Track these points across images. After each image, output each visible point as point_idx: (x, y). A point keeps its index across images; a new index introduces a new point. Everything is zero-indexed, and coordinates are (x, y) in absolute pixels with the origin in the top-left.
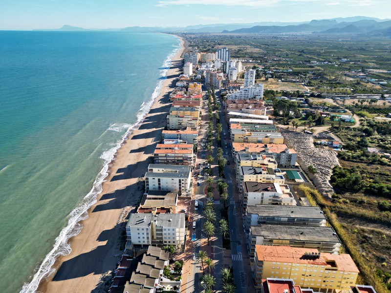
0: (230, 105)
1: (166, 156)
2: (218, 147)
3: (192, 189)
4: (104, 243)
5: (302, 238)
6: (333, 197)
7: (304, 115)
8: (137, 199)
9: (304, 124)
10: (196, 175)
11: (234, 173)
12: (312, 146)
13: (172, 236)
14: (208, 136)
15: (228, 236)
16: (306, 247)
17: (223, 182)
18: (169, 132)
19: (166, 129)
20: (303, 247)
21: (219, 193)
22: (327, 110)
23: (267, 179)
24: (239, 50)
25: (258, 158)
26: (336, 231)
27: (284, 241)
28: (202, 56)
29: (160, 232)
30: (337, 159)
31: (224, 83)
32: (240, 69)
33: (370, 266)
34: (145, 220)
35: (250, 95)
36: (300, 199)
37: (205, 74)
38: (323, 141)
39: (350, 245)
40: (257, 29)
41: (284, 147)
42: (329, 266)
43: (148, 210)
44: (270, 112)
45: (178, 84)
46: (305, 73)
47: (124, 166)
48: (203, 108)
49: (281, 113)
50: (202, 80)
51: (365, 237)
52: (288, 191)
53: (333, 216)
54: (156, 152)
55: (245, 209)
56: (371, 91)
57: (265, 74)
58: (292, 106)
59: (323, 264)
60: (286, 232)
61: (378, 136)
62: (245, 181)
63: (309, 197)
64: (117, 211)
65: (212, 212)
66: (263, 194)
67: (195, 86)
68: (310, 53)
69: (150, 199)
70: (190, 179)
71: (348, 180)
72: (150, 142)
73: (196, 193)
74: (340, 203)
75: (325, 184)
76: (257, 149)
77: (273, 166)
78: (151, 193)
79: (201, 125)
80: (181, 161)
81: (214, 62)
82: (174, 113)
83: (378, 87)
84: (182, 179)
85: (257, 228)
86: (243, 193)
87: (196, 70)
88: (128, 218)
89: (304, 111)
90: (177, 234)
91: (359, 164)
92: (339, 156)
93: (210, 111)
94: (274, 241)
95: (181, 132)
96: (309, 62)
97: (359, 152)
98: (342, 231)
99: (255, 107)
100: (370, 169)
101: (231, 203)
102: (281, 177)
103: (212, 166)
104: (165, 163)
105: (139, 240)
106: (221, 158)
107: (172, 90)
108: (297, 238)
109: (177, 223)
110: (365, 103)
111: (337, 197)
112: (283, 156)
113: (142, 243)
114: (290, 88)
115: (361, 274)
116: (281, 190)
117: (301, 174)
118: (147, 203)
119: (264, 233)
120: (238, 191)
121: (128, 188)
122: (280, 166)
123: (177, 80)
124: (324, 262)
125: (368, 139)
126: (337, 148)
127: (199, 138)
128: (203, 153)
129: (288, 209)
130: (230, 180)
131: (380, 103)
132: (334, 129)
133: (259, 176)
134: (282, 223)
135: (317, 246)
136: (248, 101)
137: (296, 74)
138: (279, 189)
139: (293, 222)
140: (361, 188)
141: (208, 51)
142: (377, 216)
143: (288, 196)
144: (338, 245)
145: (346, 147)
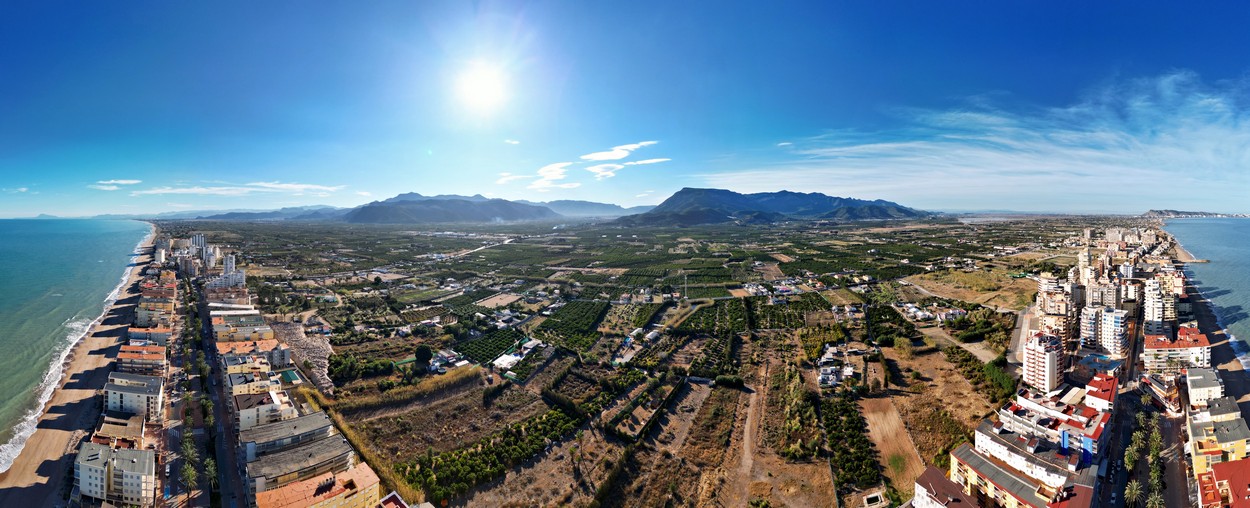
0: (211, 295)
1: (131, 362)
2: (198, 349)
3: (165, 411)
4: (44, 480)
5: (312, 462)
6: (334, 393)
7: (290, 300)
8: (93, 421)
9: (292, 311)
10: (169, 390)
11: (220, 384)
12: (304, 336)
13: (135, 489)
14: (185, 335)
15: (217, 486)
16: (318, 475)
17: (206, 399)
18: (137, 330)
19: (133, 326)
20: (314, 476)
21: (202, 416)
22: (311, 292)
23: (261, 387)
24: (215, 236)
25: (248, 360)
26: (345, 436)
27: (291, 475)
28: (175, 242)
29: (120, 480)
30: (330, 346)
31: (202, 271)
32: (218, 254)
33: (387, 466)
34: (100, 456)
35: (232, 283)
36: (301, 407)
37: (179, 261)
38: (315, 328)
39: (363, 449)
40: (232, 215)
41: (275, 342)
42: (348, 491)
43: (104, 441)
44: (255, 300)
45: (149, 271)
46: (284, 256)
47: (80, 371)
48: (177, 300)
49: (267, 300)
50: (176, 268)
51: (375, 430)
52: (286, 399)
53: (339, 417)
54: (119, 355)
55: (237, 436)
56: (345, 269)
57: (245, 259)
58: (276, 292)
59: (342, 491)
60: (292, 460)
61: (360, 312)
62: (235, 394)
63: (310, 400)
64: (65, 435)
65: (192, 448)
66: (258, 410)
67: (168, 274)
68: (285, 237)
69: (108, 423)
70: (161, 396)
71: (345, 367)
72: (112, 342)
73: (169, 418)
74: (342, 398)
75: (324, 379)
76: (245, 348)
77: (266, 369)
78: (111, 414)
79: (175, 322)
80: (151, 370)
81: (188, 249)
82: (143, 305)
83: (349, 265)
84: (150, 396)
85: (255, 464)
86: (233, 412)
87: (168, 257)
88: (78, 448)
89: (290, 296)
90: (144, 485)
91: (351, 346)
92: (332, 342)
93: (186, 303)
94: (279, 479)
95: (151, 330)
96: (286, 245)
97: (348, 334)
98: (351, 434)
99: (237, 296)
100: (361, 348)
101: (218, 430)
102: (277, 382)
103: (191, 377)
104: (129, 372)
105: (90, 488)
106: (204, 364)
107: (141, 278)
108: (305, 465)
109: (144, 467)
110: (342, 281)
111: (338, 392)
112: (276, 354)
113: (93, 495)
114: (271, 273)
115: (383, 481)
116: (278, 400)
117: (298, 372)
118: (105, 430)
119: (265, 470)
120: (227, 410)
121: (83, 402)
122: (273, 367)
123: (148, 268)
124: (342, 487)
125: (353, 317)
126: (327, 333)
127: (173, 338)
128: (179, 358)
129: (290, 424)
130: (215, 395)
131: (354, 279)
132: (321, 312)
133: (251, 384)
134: (285, 448)
135: (329, 467)
136: (230, 289)
137: (275, 258)
138: (276, 399)
139: (298, 442)
140: (358, 373)
141: (181, 237)
142: (380, 400)
143: (286, 406)
144: (352, 454)
145: (336, 331)
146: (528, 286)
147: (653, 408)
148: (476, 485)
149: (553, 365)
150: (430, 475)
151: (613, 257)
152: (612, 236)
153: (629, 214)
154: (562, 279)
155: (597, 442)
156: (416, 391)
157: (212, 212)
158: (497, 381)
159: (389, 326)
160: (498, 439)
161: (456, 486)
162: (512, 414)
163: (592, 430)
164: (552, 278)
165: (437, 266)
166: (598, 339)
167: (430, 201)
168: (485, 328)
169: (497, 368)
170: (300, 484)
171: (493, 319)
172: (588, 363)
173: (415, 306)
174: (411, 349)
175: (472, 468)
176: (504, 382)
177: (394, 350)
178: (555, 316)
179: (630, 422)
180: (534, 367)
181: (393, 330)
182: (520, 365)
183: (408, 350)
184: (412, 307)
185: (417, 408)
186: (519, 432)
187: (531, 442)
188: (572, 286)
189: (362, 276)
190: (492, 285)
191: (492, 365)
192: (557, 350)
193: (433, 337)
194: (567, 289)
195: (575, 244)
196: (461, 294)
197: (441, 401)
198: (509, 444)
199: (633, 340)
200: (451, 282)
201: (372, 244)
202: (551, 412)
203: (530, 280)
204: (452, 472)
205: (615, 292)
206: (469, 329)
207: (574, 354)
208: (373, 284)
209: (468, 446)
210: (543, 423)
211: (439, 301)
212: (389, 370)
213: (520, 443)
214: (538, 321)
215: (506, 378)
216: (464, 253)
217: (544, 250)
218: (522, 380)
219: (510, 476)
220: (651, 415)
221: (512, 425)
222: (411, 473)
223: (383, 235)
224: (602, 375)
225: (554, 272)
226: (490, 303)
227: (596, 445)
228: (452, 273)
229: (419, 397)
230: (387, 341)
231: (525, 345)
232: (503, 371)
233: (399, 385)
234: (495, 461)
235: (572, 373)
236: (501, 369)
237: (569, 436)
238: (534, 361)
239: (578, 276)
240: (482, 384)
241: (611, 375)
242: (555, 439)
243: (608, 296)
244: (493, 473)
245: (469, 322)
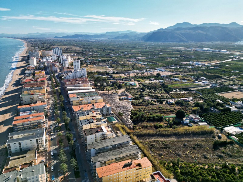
0: (67, 83)
1: (23, 124)
2: (63, 111)
3: (48, 143)
5: (122, 155)
6: (133, 127)
7: (111, 84)
8: (2, 162)
9: (112, 89)
10: (49, 133)
11: (76, 126)
12: (119, 100)
14: (55, 105)
15: (77, 169)
16: (125, 160)
17: (69, 133)
18: (24, 107)
19: (21, 105)
20: (123, 161)
21: (67, 141)
22: (122, 80)
23: (97, 125)
24: (67, 49)
25: (90, 113)
26: (138, 146)
27: (112, 161)
28: (42, 52)
30: (132, 106)
31: (61, 69)
32: (70, 60)
33: (157, 160)
34: (10, 178)
35: (79, 75)
36: (117, 133)
37: (46, 64)
38: (124, 97)
39: (146, 152)
40: (76, 36)
41: (104, 104)
42: (138, 167)
44: (93, 84)
45: (26, 72)
46: (108, 61)
48: (48, 87)
49: (99, 84)
50: (45, 68)
51: (152, 145)
52: (110, 129)
53: (135, 138)
54: (14, 123)
55: (86, 147)
56: (141, 68)
57: (86, 62)
58: (104, 80)
59: (135, 167)
60: (113, 154)
61: (148, 91)
62: (83, 129)
63: (121, 130)
65: (64, 156)
66: (96, 135)
67: (40, 72)
68: (108, 50)
69: (13, 160)
70: (45, 137)
71: (139, 116)
72: (8, 116)
73: (50, 146)
74: (137, 129)
75: (128, 121)
76: (88, 108)
77: (99, 116)
78: (14, 154)
79: (48, 98)
80: (36, 126)
81: (51, 57)
82: (26, 92)
83: (143, 66)
84: (38, 138)
85: (95, 157)
86: (83, 137)
87: (39, 62)
89: (111, 82)
90: (40, 179)
91: (142, 107)
92: (132, 104)
93: (53, 88)
94: (107, 162)
95: (33, 105)
96: (109, 54)
97: (141, 100)
98: (141, 145)
99: (83, 82)
100: (147, 108)
101: (76, 146)
102: (105, 122)
103: (60, 125)
104: (23, 130)
106: (66, 118)
107: (22, 76)
108: (119, 156)
109: (39, 171)
110: (139, 75)
111: (135, 127)
112: (104, 109)
114: (101, 70)
115: (154, 166)
116: (106, 130)
117: (115, 117)
118: (12, 164)
119: (100, 159)
120: (80, 137)
122: (103, 115)
123: (25, 70)
124: (135, 165)
125: (144, 93)
126: (130, 100)
127: (48, 107)
128: (53, 117)
129: (112, 140)
130: (74, 131)
131: (146, 74)
132: (127, 90)
133: (92, 124)
134: (109, 150)
135: (130, 157)
136: (78, 79)
137: (103, 61)
138: (105, 130)
139: (115, 147)
140: (145, 119)
141: (46, 49)
142: (155, 132)
143: (110, 133)
144: (140, 153)
145: (135, 99)
150: (177, 169)
156: (174, 131)
157: (64, 34)
158: (224, 138)
159: (162, 99)
160: (219, 167)
161: (191, 178)
162: (230, 159)
165: (195, 69)
168: (221, 108)
169: (225, 132)
170: (116, 163)
171: (229, 105)
173: (178, 90)
174: (173, 111)
175: (201, 174)
176: (229, 141)
177: (164, 110)
181: (164, 101)
185: (174, 139)
186: (233, 169)
189: (150, 72)
190: (232, 85)
191: (222, 130)
196: (209, 87)
197: (187, 139)
198: (225, 172)
200: (203, 79)
201: (157, 54)
204: (189, 172)
206: (211, 107)
208: (155, 77)
209: (199, 163)
211: (193, 89)
212: (160, 119)
215: (231, 139)
216: (215, 62)
221: (229, 164)
222: (168, 166)
223: (164, 49)
226: (228, 95)
228: (205, 74)
229: (176, 135)
230: (161, 106)
232: (229, 135)
233: (165, 127)
236: (228, 133)
240: (214, 137)
244: (212, 180)
245: (212, 103)
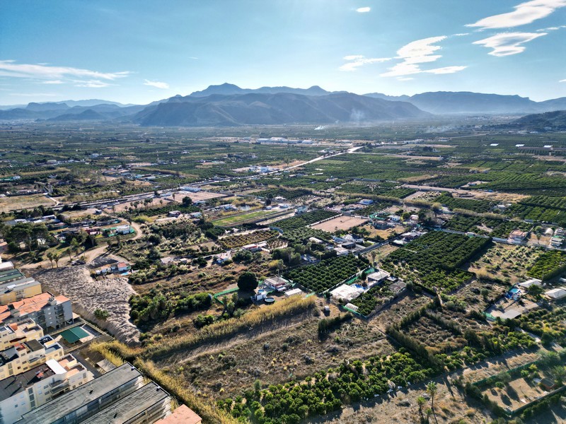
5: (118, 422)
6: (141, 339)
7: (62, 240)
9: (68, 253)
12: (91, 280)
22: (94, 224)
23: (31, 361)
26: (159, 383)
30: (130, 287)
33: (210, 404)
36: (97, 366)
38: (104, 268)
39: (181, 392)
41: (45, 298)
46: (44, 178)
49: (23, 245)
51: (193, 371)
52: (74, 363)
53: (150, 365)
58: (38, 231)
61: (168, 242)
63: (109, 355)
66: (31, 391)
68: (41, 149)
71: (152, 308)
74: (152, 343)
75: (126, 327)
77: (36, 335)
83: (147, 183)
89: (61, 234)
91: (158, 283)
92: (131, 281)
96: (45, 161)
97: (153, 268)
98: (166, 379)
100: (171, 283)
102: (56, 347)
110: (140, 206)
111: (146, 337)
112: (49, 311)
114: (25, 205)
115: (205, 419)
116: (60, 366)
117: (87, 327)
122: (47, 330)
125: (157, 249)
126: (124, 271)
129: (85, 390)
131: (156, 202)
132: (113, 248)
133: (14, 363)
134: (79, 419)
135: (141, 420)
137: (28, 181)
139: (95, 407)
140: (170, 311)
142: (197, 337)
143: (76, 371)
144: (168, 400)
145: (136, 267)
146: (377, 208)
147: (544, 388)
148: (309, 417)
149: (403, 302)
150: (258, 408)
151: (505, 176)
152: (507, 145)
153: (542, 111)
154: (423, 201)
155: (454, 400)
156: (240, 324)
158: (335, 313)
159: (204, 255)
160: (334, 374)
161: (287, 417)
162: (351, 350)
163: (449, 385)
164: (409, 199)
165: (262, 182)
166: (468, 282)
167: (251, 95)
168: (321, 253)
169: (335, 299)
171: (332, 244)
172: (451, 308)
173: (235, 230)
174: (232, 278)
175: (305, 401)
176: (343, 315)
177: (211, 281)
178: (411, 246)
179: (504, 393)
180: (380, 303)
181: (209, 258)
182: (364, 298)
183: (228, 280)
184: (232, 232)
185: (241, 341)
186: (359, 369)
187: (373, 382)
188: (436, 211)
189: (167, 196)
190: (331, 206)
191: (328, 296)
192: (409, 287)
193: (259, 263)
194: (430, 215)
195: (446, 156)
196: (292, 215)
197: (269, 333)
198: (346, 380)
199: (523, 293)
200: (279, 201)
201: (177, 155)
202: (397, 354)
203: (380, 201)
204: (282, 404)
205: (502, 227)
206: (302, 254)
207: (433, 294)
208: (181, 206)
209: (299, 378)
210: (387, 364)
211: (265, 223)
212: (206, 304)
213: (359, 380)
214: (387, 250)
215: (346, 310)
216: (296, 165)
217: (401, 163)
218: (365, 316)
219: (347, 411)
220: (538, 396)
221: (351, 362)
222: (237, 407)
223: (192, 142)
224: (469, 326)
225: (413, 192)
226: (328, 226)
227: (452, 403)
228: (282, 190)
229: (244, 330)
230: (202, 271)
231: (370, 276)
232: (341, 303)
233: (219, 318)
234: (330, 394)
235: (427, 316)
236: (340, 301)
237: (418, 384)
238: (381, 295)
239: (447, 200)
240: (317, 315)
241: (482, 330)
242: (399, 383)
243: (490, 231)
244: (327, 406)
245: (303, 246)
